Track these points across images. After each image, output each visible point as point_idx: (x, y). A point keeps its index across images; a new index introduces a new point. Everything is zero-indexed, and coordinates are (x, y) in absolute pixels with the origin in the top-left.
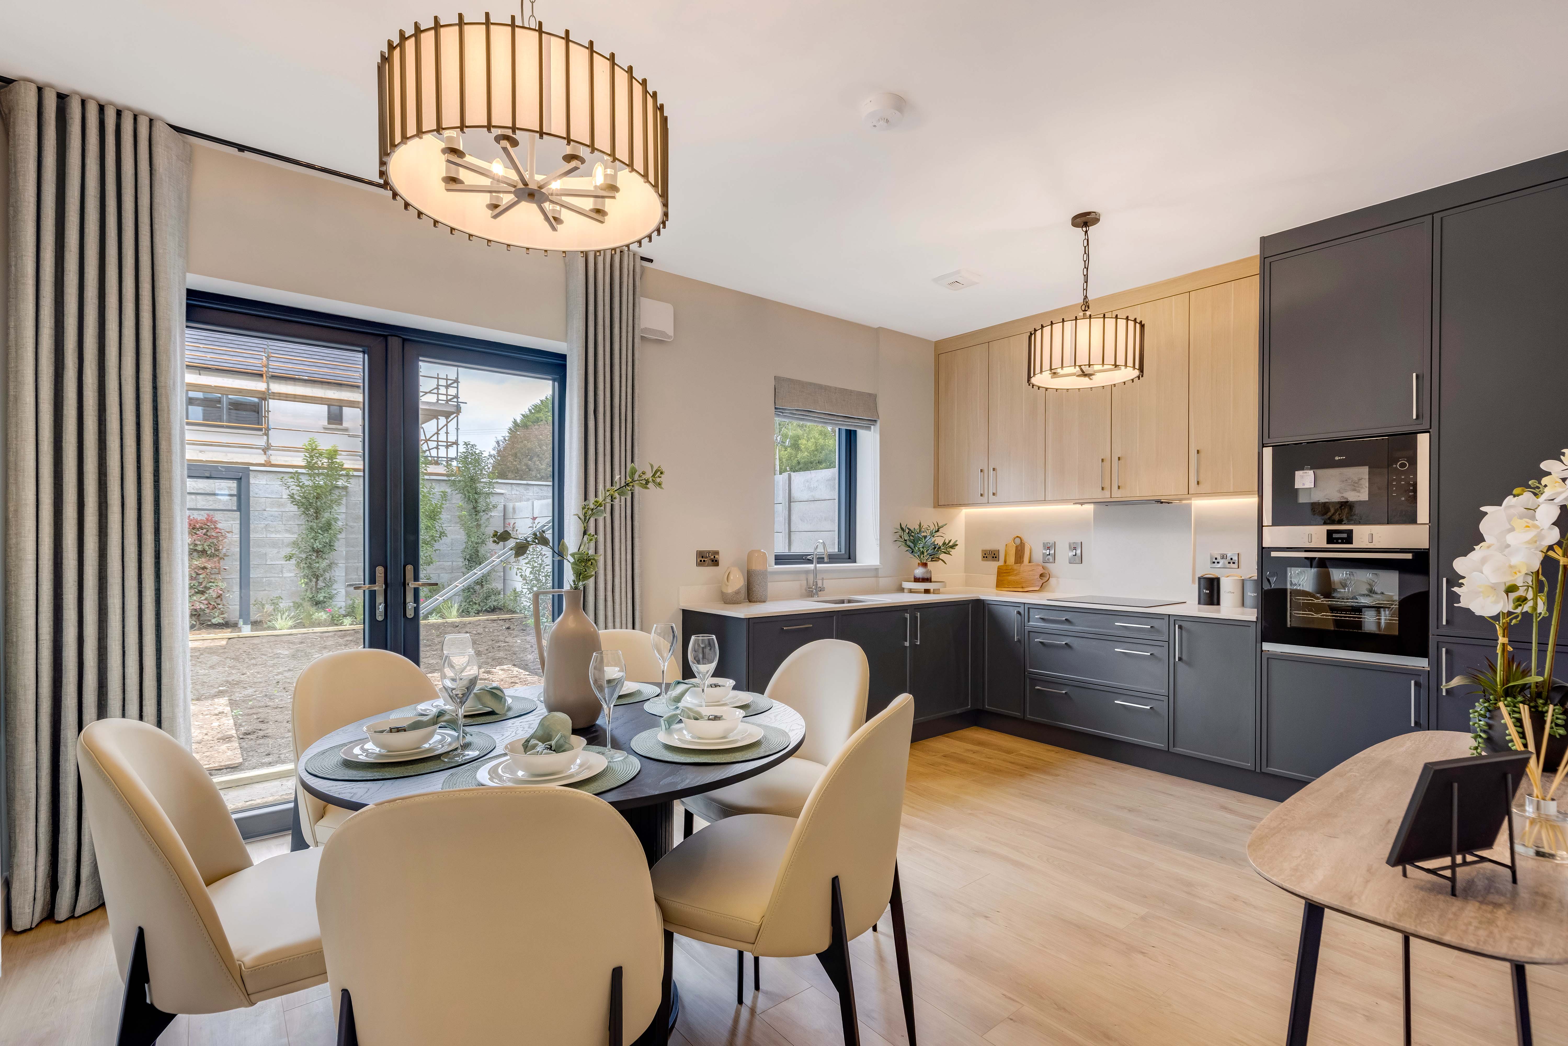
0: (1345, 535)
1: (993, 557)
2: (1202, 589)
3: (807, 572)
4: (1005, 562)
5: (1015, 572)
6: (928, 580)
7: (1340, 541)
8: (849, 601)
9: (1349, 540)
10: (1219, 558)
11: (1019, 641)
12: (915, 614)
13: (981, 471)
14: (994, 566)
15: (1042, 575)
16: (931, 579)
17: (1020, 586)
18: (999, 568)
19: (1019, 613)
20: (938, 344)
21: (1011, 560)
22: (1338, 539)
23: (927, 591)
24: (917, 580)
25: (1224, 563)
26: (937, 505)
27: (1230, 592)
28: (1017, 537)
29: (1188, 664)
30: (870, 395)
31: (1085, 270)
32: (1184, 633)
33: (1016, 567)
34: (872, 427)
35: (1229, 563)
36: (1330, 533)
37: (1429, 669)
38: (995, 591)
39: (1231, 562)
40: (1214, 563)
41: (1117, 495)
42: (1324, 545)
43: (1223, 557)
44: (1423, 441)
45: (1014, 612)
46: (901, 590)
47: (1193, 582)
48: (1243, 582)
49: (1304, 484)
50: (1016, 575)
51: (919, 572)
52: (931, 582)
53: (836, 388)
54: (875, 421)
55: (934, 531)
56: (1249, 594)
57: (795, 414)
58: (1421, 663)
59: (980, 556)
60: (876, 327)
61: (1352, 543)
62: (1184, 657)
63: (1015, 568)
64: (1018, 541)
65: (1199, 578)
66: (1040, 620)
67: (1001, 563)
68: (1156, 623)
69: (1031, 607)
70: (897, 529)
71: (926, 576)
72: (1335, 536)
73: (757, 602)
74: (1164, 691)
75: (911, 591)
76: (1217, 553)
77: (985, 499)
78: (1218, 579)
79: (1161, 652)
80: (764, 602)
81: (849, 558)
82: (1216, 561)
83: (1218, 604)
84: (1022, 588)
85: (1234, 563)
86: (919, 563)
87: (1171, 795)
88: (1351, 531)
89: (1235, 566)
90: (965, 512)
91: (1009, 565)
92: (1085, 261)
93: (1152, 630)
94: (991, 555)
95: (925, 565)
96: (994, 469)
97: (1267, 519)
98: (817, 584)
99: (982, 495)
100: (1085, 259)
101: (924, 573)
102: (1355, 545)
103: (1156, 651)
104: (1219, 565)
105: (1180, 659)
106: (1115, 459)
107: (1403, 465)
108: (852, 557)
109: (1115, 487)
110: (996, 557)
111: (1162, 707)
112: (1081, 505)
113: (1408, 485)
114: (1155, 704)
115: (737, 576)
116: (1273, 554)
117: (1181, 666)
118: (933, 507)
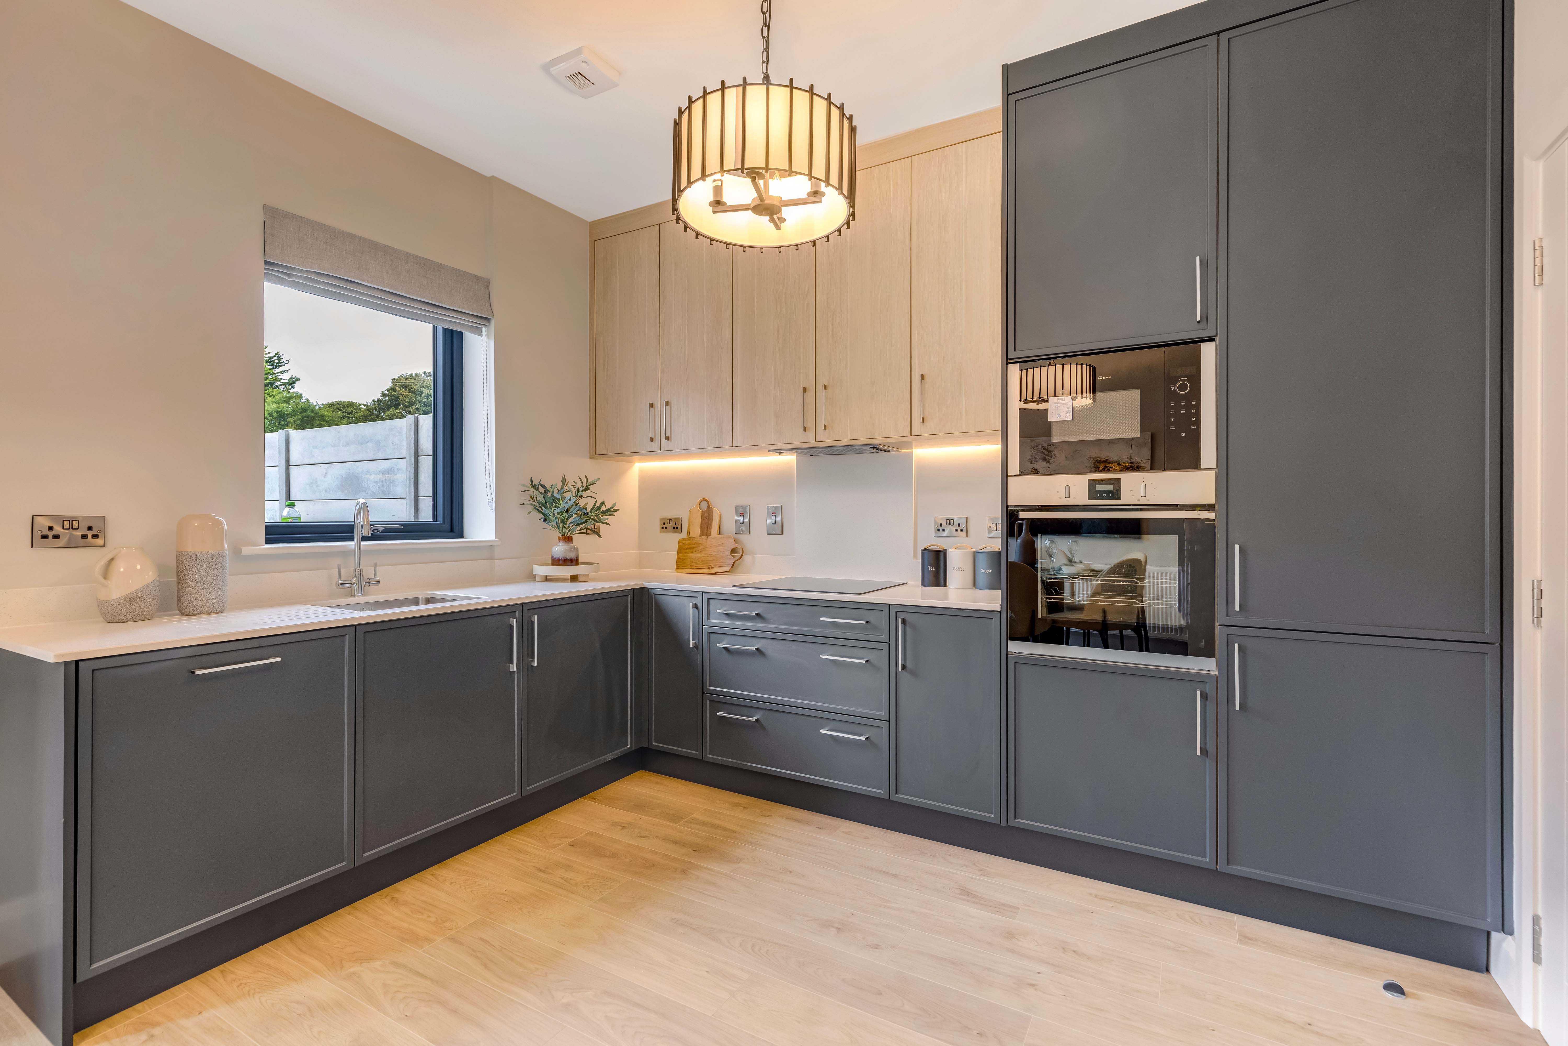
0: (1111, 487)
1: (674, 528)
2: (926, 566)
4: (689, 534)
5: (701, 548)
6: (574, 561)
7: (1104, 495)
9: (1115, 494)
10: (944, 524)
11: (696, 647)
12: (531, 617)
13: (651, 405)
14: (673, 540)
15: (734, 551)
16: (577, 560)
17: (707, 567)
18: (681, 543)
19: (696, 606)
20: (595, 226)
21: (696, 531)
22: (1102, 492)
23: (574, 578)
24: (556, 562)
25: (950, 531)
26: (595, 454)
27: (959, 569)
28: (704, 500)
29: (914, 674)
30: (478, 279)
32: (908, 629)
33: (702, 540)
34: (484, 329)
35: (956, 530)
36: (1092, 483)
37: (1216, 673)
38: (672, 573)
39: (959, 528)
40: (939, 530)
41: (825, 438)
42: (1084, 500)
43: (950, 522)
44: (1208, 353)
45: (689, 604)
46: (532, 577)
47: (915, 556)
48: (975, 554)
49: (1059, 416)
50: (701, 551)
51: (560, 549)
52: (579, 564)
53: (408, 255)
54: (488, 320)
55: (581, 490)
56: (983, 571)
57: (318, 282)
58: (1207, 666)
59: (657, 525)
60: (488, 175)
61: (1119, 498)
62: (909, 665)
63: (701, 542)
64: (704, 505)
65: (923, 551)
66: (724, 615)
67: (684, 535)
68: (873, 617)
69: (710, 598)
70: (524, 486)
71: (569, 556)
72: (1099, 488)
74: (883, 714)
75: (547, 579)
76: (941, 517)
77: (655, 446)
78: (945, 552)
79: (879, 658)
80: (219, 613)
81: (452, 531)
82: (941, 528)
83: (945, 585)
84: (709, 568)
85: (962, 530)
86: (559, 537)
88: (1119, 480)
89: (963, 534)
90: (640, 468)
91: (693, 539)
93: (868, 626)
94: (673, 525)
95: (568, 539)
96: (667, 403)
97: (1014, 466)
98: (363, 575)
99: (652, 440)
101: (566, 551)
102: (1123, 500)
103: (872, 656)
104: (945, 534)
105: (904, 667)
106: (820, 388)
107: (1183, 387)
108: (456, 528)
109: (820, 427)
110: (677, 528)
111: (881, 737)
112: (780, 453)
113: (1189, 415)
114: (872, 733)
115: (138, 567)
116: (1022, 515)
117: (905, 677)
118: (591, 458)
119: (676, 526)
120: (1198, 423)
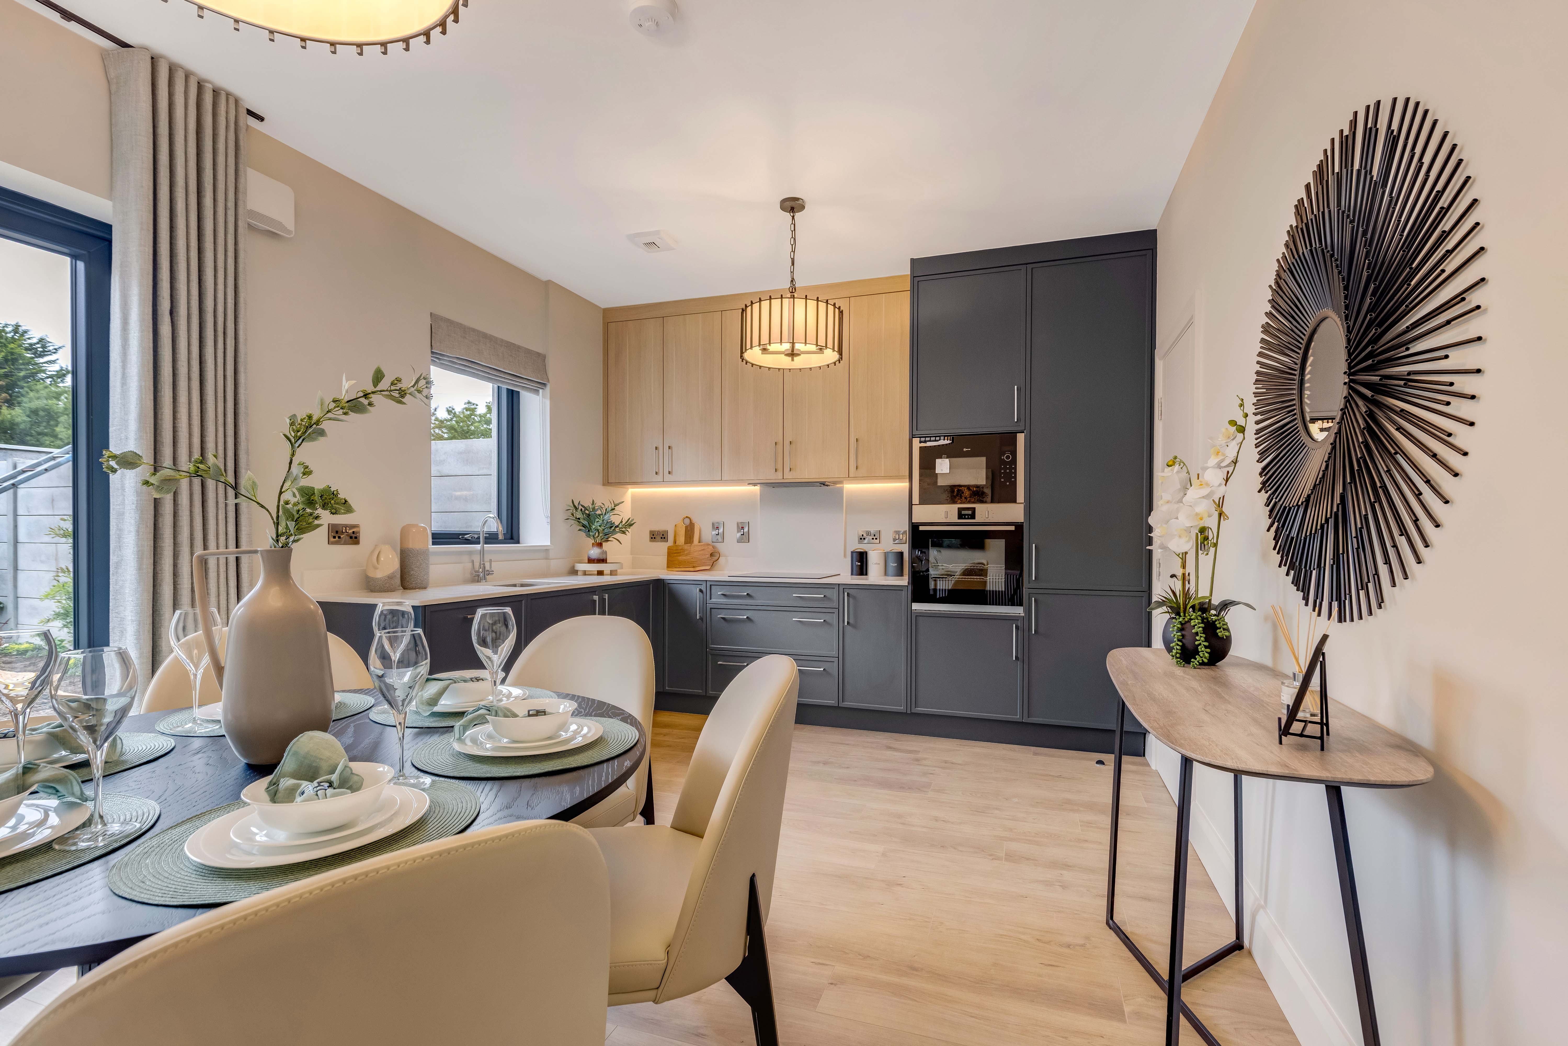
0: (970, 512)
1: (662, 538)
2: (854, 562)
3: (470, 553)
4: (675, 542)
5: (686, 552)
6: (603, 561)
7: (967, 517)
8: (522, 585)
9: (973, 516)
10: (865, 535)
11: (701, 619)
12: (603, 596)
13: (656, 448)
14: (663, 546)
15: (712, 555)
16: (606, 561)
17: (692, 566)
18: (669, 549)
19: (701, 591)
20: (606, 312)
21: (681, 540)
22: (965, 515)
23: (600, 573)
24: (591, 561)
25: (869, 539)
26: (607, 482)
27: (876, 564)
28: (687, 517)
29: (854, 627)
30: (539, 354)
31: (792, 253)
32: (851, 599)
33: (686, 547)
34: (541, 391)
35: (873, 539)
36: (960, 510)
37: (1023, 615)
38: (666, 571)
39: (874, 538)
40: (861, 539)
41: (788, 476)
42: (955, 519)
43: (868, 533)
44: (1021, 438)
45: (696, 590)
46: (574, 572)
47: (845, 556)
48: (886, 555)
49: (942, 470)
50: (686, 555)
51: (595, 552)
52: (606, 563)
53: (502, 341)
54: (545, 385)
55: (610, 509)
56: (892, 564)
57: (455, 363)
58: (1018, 611)
59: (647, 536)
60: (544, 279)
61: (975, 518)
62: (851, 621)
63: (686, 548)
64: (687, 521)
65: (852, 552)
66: (722, 596)
67: (670, 542)
68: (828, 592)
69: (713, 584)
70: (569, 506)
71: (601, 557)
72: (963, 512)
73: (415, 589)
74: (835, 653)
75: (585, 573)
76: (861, 531)
77: (659, 478)
78: (866, 553)
79: (833, 619)
80: (425, 588)
81: (512, 538)
82: (863, 538)
83: (866, 574)
84: (694, 567)
85: (876, 539)
86: (593, 544)
87: (848, 744)
88: (974, 509)
89: (877, 541)
90: (632, 492)
91: (679, 546)
92: (792, 245)
93: (825, 598)
94: (658, 536)
95: (600, 545)
96: (669, 447)
97: (916, 500)
98: (484, 567)
99: (656, 473)
100: (792, 243)
101: (600, 554)
102: (978, 519)
103: (828, 617)
104: (866, 541)
105: (848, 623)
106: (787, 443)
107: (1008, 457)
108: (515, 536)
109: (787, 469)
110: (664, 538)
111: (833, 668)
112: (755, 486)
113: (1011, 473)
114: (827, 666)
115: (390, 556)
116: (921, 528)
117: (849, 630)
118: (604, 485)
119: (663, 537)
120: (1015, 477)
